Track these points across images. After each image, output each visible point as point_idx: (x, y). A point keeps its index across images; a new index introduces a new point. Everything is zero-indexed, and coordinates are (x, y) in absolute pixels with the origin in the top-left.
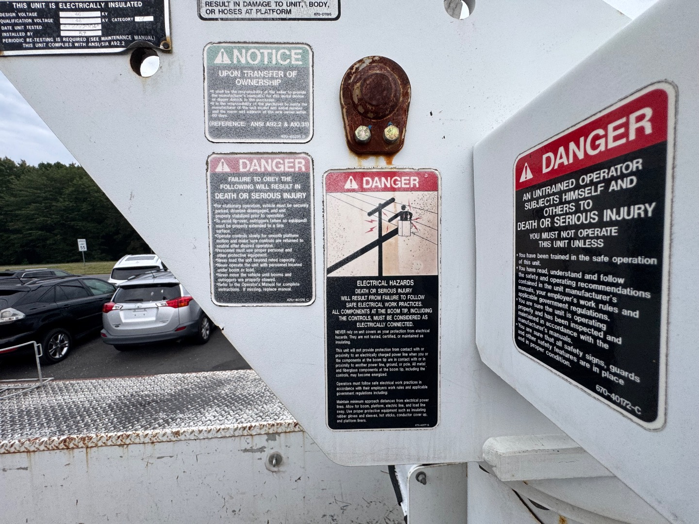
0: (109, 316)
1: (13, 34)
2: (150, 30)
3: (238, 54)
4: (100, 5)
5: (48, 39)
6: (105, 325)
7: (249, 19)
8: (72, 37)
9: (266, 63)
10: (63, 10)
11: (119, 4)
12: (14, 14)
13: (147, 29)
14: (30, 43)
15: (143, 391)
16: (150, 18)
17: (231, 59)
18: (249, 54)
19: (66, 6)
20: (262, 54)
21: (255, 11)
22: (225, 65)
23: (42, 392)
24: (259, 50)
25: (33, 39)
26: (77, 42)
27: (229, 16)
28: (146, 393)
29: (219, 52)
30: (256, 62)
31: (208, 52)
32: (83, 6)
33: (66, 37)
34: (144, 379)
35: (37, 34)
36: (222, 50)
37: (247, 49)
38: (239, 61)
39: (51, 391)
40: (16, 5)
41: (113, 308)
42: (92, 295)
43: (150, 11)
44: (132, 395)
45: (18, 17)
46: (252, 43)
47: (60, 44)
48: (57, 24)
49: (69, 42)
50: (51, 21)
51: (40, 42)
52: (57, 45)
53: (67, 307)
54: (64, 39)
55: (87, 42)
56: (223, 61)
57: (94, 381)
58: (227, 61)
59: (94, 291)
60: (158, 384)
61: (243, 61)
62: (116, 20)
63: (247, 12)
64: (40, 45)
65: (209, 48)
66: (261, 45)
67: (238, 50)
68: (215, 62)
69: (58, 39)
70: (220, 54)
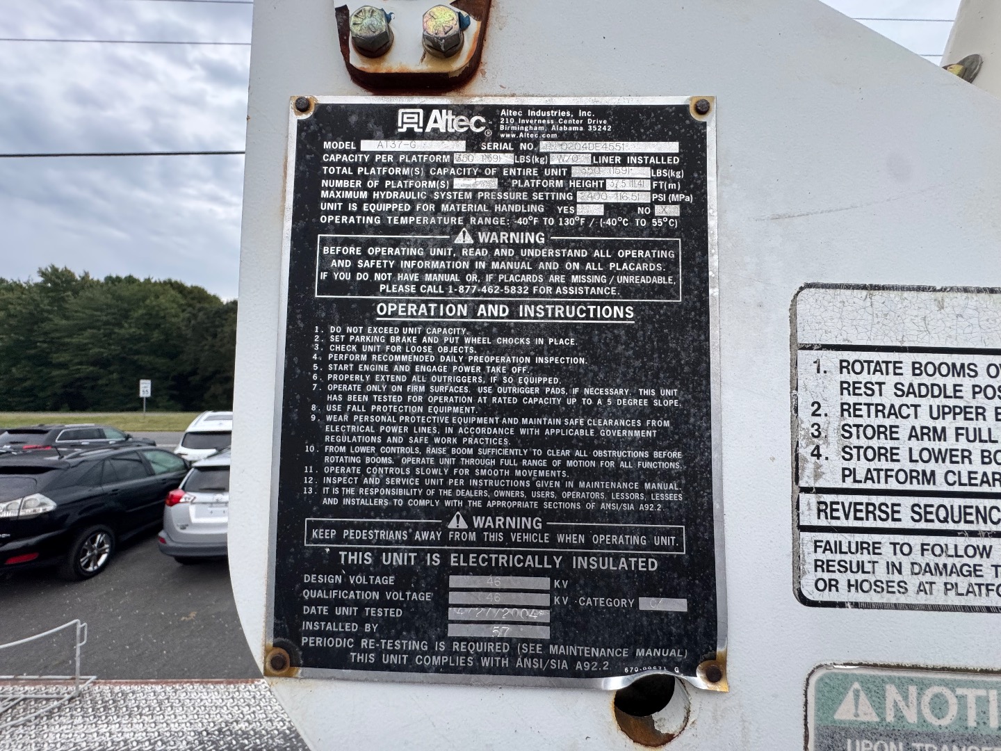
0: (173, 512)
1: (329, 627)
2: (680, 635)
3: (899, 698)
4: (551, 562)
5: (414, 645)
6: (166, 525)
7: (926, 608)
8: (475, 640)
9: (972, 723)
10: (458, 571)
11: (598, 562)
12: (339, 579)
13: (671, 634)
14: (366, 651)
15: (237, 722)
16: (679, 605)
17: (880, 708)
18: (926, 698)
19: (466, 560)
20: (962, 699)
21: (944, 586)
22: (862, 727)
23: (76, 710)
24: (953, 691)
25: (378, 641)
26: (487, 654)
27: (874, 598)
28: (243, 725)
29: (846, 689)
30: (945, 722)
31: (818, 690)
32: (508, 562)
33: (460, 640)
34: (238, 691)
35: (388, 628)
36: (857, 686)
37: (922, 686)
38: (900, 717)
39: (90, 710)
40: (346, 557)
41: (182, 500)
42: (153, 474)
43: (679, 584)
44: (220, 730)
45: (346, 586)
46: (934, 669)
47: (445, 659)
48: (442, 605)
49: (467, 654)
50: (428, 597)
51: (394, 652)
52: (436, 661)
53: (116, 494)
54: (456, 646)
55: (513, 655)
56: (857, 715)
57: (158, 688)
58: (868, 715)
59: (155, 467)
60: (262, 704)
61: (911, 717)
62: (589, 602)
63: (921, 589)
64: (394, 659)
65: (821, 679)
66: (958, 677)
67: (898, 687)
68: (837, 717)
69: (442, 646)
70: (850, 695)
